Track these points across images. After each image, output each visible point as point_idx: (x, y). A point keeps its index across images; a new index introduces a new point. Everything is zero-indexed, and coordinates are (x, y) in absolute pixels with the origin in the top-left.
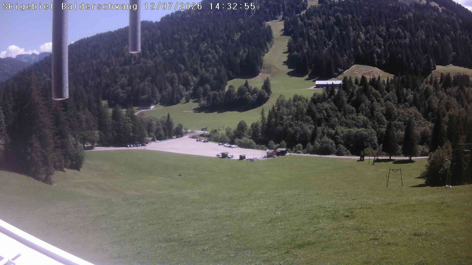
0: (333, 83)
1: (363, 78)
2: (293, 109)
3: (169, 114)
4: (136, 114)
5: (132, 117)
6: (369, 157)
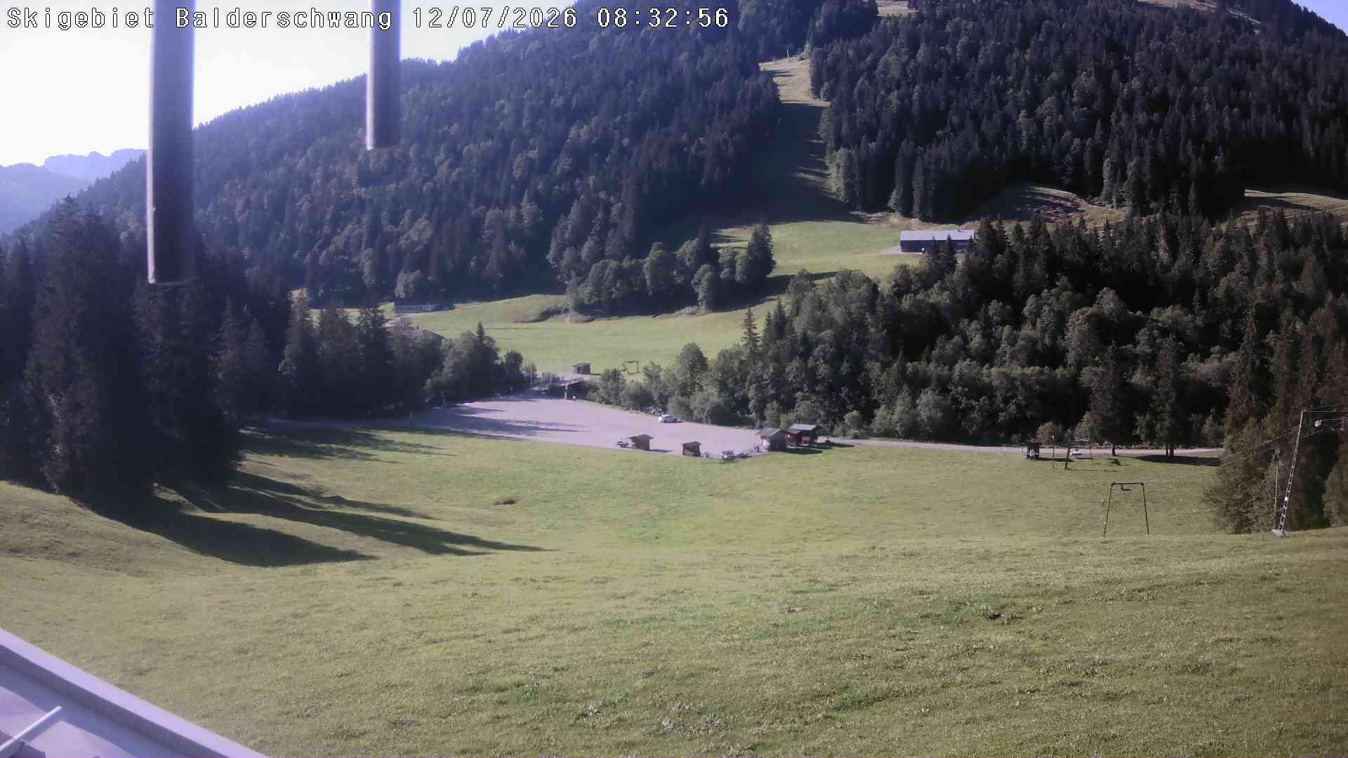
0: (950, 237)
1: (1038, 227)
2: (837, 313)
3: (480, 326)
4: (387, 325)
5: (376, 336)
6: (1052, 450)
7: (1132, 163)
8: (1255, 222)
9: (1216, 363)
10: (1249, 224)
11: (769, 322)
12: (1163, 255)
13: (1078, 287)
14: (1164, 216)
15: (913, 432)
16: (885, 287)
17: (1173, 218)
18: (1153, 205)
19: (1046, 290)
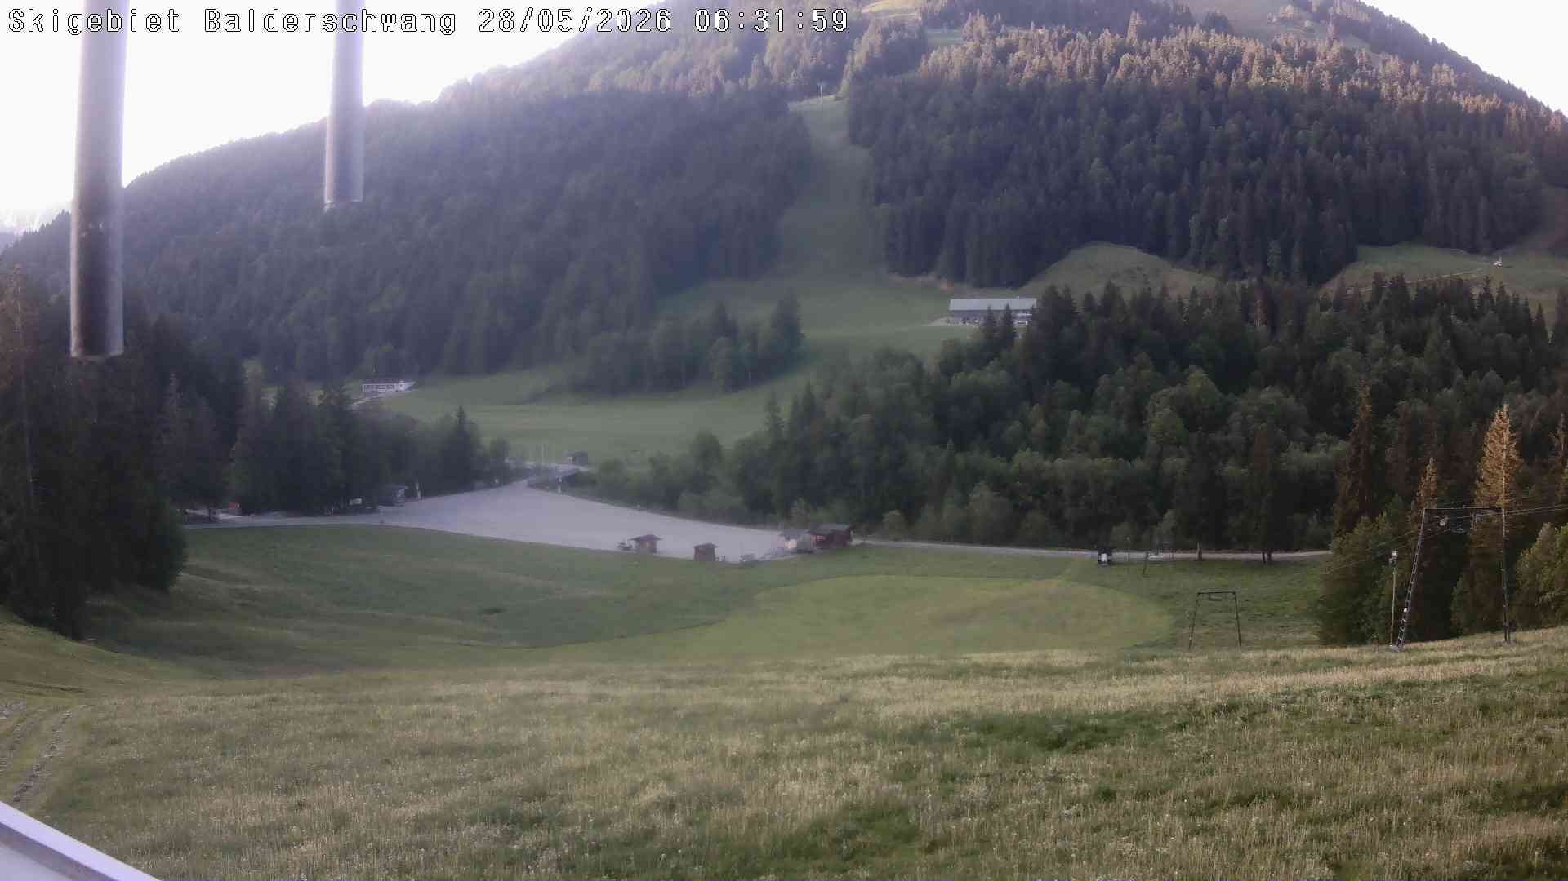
0: (1008, 306)
1: (1112, 294)
2: (874, 393)
3: (461, 408)
4: (355, 405)
5: (341, 418)
6: (1127, 554)
7: (1225, 220)
8: (1370, 289)
9: (1322, 453)
10: (1363, 291)
11: (795, 405)
12: (1261, 328)
13: (1160, 365)
14: (1261, 280)
15: (964, 534)
16: (931, 366)
17: (1275, 283)
18: (1248, 268)
19: (1121, 369)
